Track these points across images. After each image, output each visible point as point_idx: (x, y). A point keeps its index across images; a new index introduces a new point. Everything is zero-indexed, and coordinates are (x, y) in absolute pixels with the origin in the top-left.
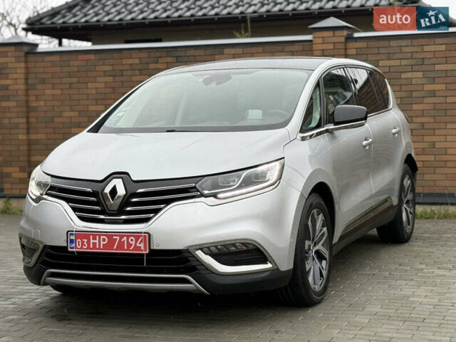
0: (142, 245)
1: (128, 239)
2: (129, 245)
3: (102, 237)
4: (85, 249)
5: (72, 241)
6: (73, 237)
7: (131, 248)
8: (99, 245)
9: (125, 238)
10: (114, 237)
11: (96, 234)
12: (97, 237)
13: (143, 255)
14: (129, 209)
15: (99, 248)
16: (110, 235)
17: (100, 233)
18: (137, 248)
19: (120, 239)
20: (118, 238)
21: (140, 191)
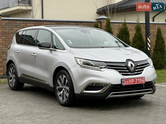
0: (143, 81)
1: (139, 80)
2: (140, 81)
3: (132, 80)
4: (128, 84)
5: (123, 82)
6: (124, 81)
7: (141, 82)
8: (131, 82)
9: (139, 79)
10: (136, 79)
11: (130, 79)
12: (131, 80)
13: (143, 84)
14: (136, 70)
15: (132, 83)
16: (134, 79)
17: (132, 78)
18: (142, 82)
19: (138, 80)
20: (137, 79)
21: (138, 65)
